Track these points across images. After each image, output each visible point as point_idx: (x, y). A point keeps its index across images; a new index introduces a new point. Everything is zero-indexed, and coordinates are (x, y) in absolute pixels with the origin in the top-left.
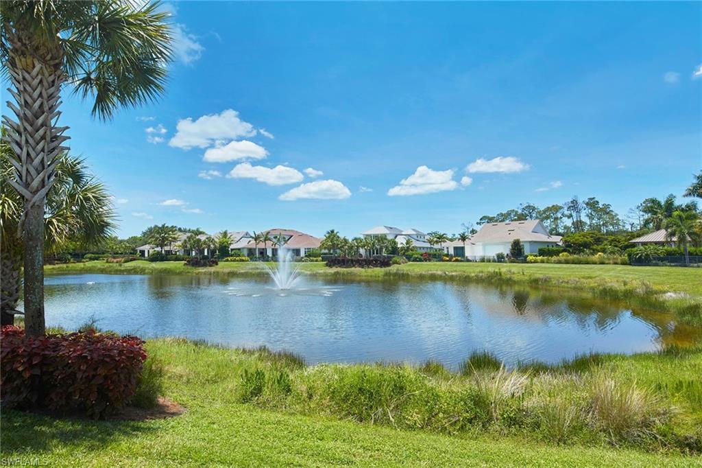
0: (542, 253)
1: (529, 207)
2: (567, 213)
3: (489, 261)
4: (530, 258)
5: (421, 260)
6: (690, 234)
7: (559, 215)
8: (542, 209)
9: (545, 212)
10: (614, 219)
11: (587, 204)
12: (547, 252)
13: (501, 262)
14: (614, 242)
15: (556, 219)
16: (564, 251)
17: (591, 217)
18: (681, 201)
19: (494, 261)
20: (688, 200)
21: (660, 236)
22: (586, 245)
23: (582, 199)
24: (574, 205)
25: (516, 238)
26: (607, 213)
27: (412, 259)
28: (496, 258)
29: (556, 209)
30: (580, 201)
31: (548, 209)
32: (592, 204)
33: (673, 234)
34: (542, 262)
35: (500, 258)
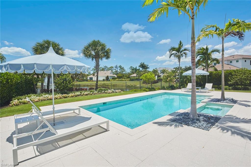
0: (113, 79)
1: (105, 66)
2: (115, 69)
3: (101, 81)
4: (111, 80)
5: (81, 81)
6: (140, 75)
7: (113, 69)
8: (109, 67)
9: (109, 68)
10: (124, 70)
11: (119, 67)
12: (114, 78)
13: (104, 81)
14: (126, 76)
15: (112, 70)
16: (117, 78)
17: (120, 70)
18: (138, 68)
19: (102, 81)
20: (139, 68)
21: (135, 75)
22: (121, 77)
23: (118, 65)
24: (116, 67)
25: (107, 75)
26: (123, 69)
27: (78, 81)
28: (103, 80)
29: (112, 67)
30: (118, 66)
31: (110, 67)
32: (120, 67)
33: (137, 75)
34: (113, 81)
35: (104, 80)
